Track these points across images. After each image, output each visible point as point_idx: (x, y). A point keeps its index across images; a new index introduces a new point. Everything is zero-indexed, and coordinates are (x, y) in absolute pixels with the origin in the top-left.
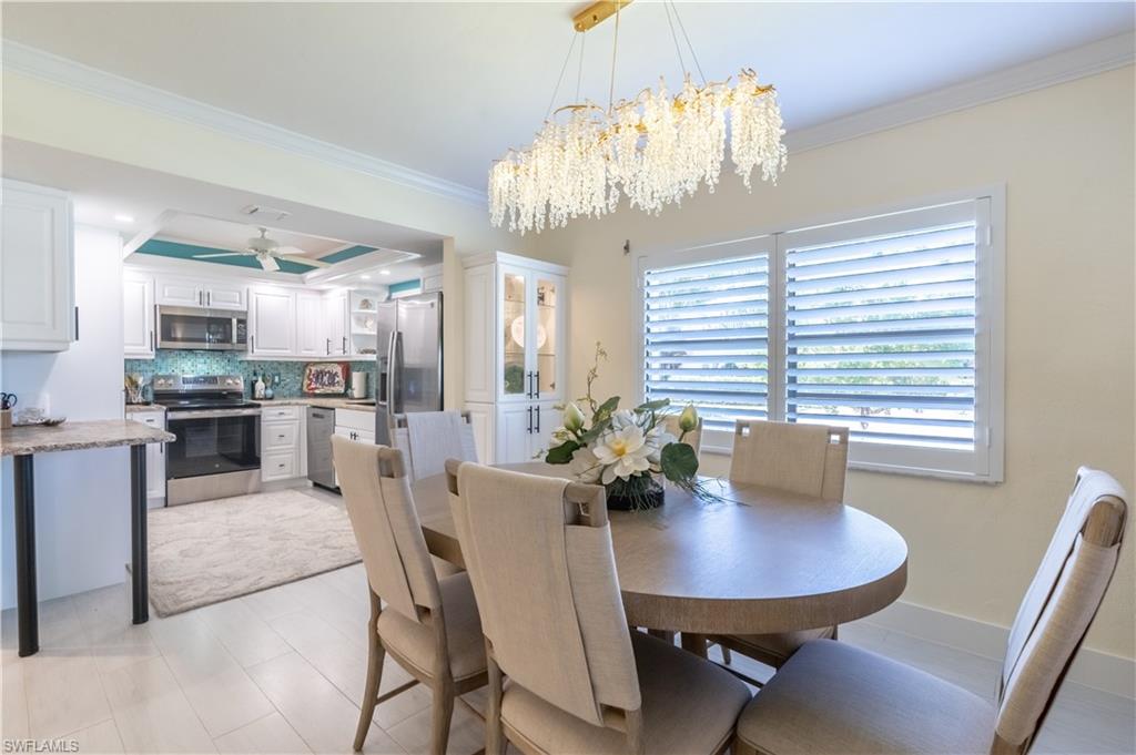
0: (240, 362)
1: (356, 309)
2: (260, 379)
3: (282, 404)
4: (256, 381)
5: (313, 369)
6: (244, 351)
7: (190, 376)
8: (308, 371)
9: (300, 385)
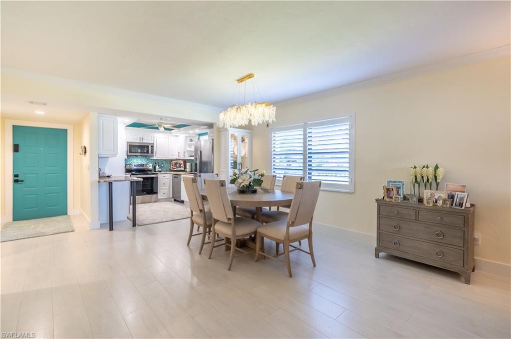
1: (188, 142)
3: (164, 174)
4: (156, 166)
6: (153, 156)
7: (136, 164)
8: (172, 163)
9: (170, 167)
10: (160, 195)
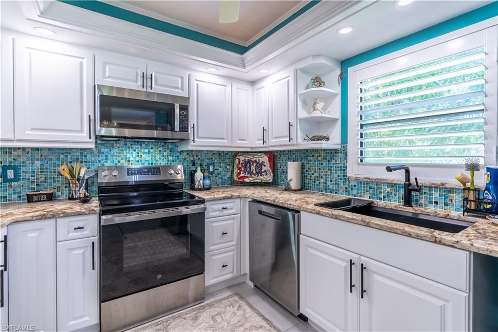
0: (181, 152)
1: (302, 91)
2: (199, 169)
3: (224, 198)
4: (195, 171)
5: (242, 158)
6: (185, 140)
7: (136, 166)
8: (237, 161)
9: (230, 173)
10: (213, 275)
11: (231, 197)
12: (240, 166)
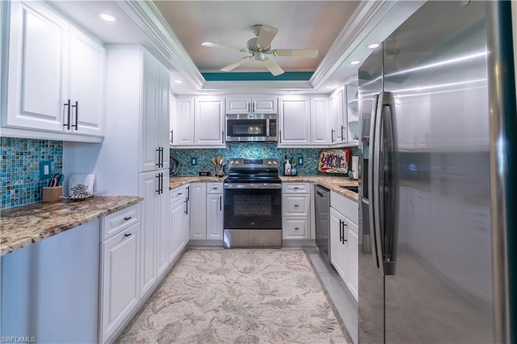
0: (278, 149)
2: (288, 161)
3: (296, 181)
5: (326, 154)
6: (275, 141)
8: (322, 156)
9: (316, 165)
10: (288, 233)
11: (302, 181)
12: (324, 160)
